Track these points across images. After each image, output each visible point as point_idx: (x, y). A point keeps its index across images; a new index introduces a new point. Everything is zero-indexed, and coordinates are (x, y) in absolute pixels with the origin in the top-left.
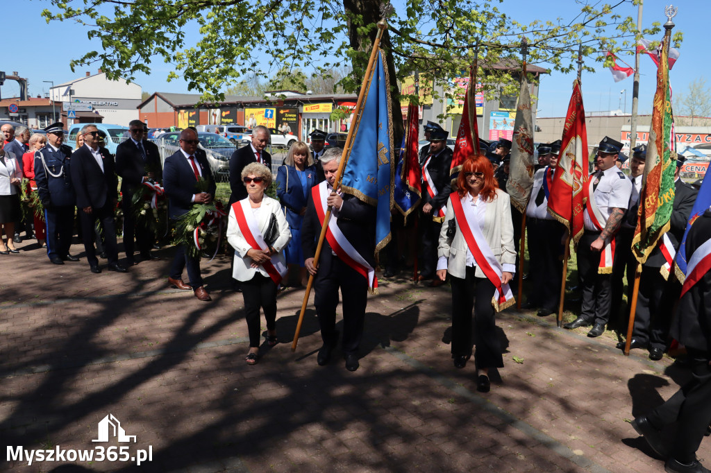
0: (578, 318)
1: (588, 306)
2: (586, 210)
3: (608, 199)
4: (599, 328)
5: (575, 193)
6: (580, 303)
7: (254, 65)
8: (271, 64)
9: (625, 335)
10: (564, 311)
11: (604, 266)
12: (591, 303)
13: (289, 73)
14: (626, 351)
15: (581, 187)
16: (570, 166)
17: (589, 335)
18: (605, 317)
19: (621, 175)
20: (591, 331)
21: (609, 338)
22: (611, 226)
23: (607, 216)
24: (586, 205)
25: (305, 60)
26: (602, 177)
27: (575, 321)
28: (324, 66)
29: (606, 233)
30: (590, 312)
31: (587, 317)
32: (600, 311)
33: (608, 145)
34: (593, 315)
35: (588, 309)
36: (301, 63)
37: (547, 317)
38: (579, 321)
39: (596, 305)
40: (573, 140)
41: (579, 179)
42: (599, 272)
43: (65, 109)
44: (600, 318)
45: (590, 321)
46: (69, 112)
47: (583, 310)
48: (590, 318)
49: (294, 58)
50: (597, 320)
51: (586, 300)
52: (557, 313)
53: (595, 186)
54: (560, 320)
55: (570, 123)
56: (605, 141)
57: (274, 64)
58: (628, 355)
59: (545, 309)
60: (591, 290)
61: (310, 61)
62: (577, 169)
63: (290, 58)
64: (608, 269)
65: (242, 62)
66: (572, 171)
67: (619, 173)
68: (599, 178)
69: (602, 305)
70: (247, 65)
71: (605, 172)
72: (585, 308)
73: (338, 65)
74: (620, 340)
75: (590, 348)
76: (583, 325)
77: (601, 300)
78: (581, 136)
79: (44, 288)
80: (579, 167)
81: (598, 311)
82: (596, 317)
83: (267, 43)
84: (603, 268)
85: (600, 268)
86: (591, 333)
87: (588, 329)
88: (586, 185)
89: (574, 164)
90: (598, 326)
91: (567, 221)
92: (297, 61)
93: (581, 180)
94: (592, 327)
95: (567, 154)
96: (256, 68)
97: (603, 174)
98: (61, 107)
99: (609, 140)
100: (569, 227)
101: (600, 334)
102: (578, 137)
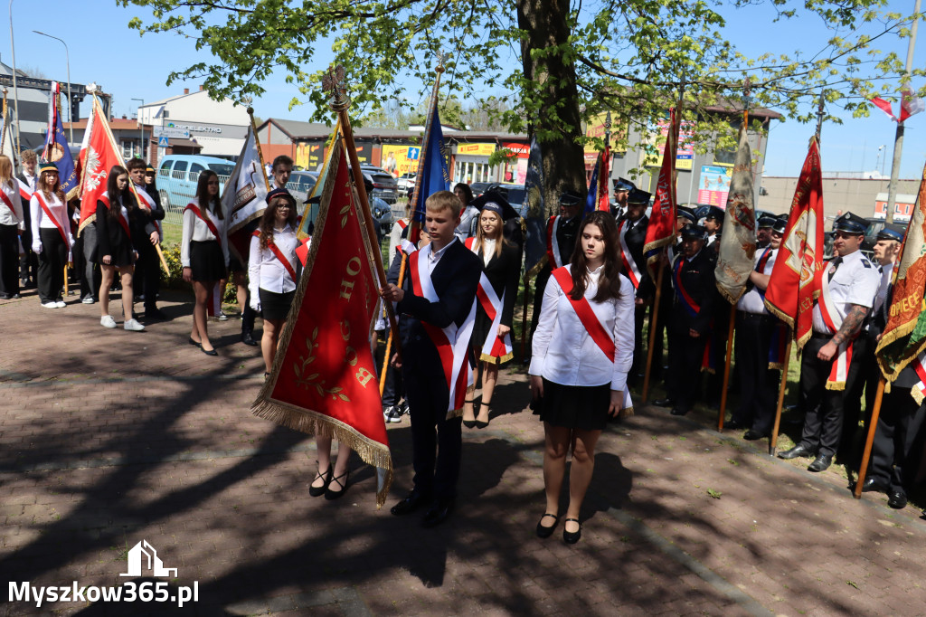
0: (797, 446)
1: (811, 430)
2: (817, 306)
3: (846, 293)
4: (823, 461)
5: (803, 284)
6: (801, 426)
7: (397, 92)
8: (421, 94)
9: (858, 471)
10: (779, 435)
11: (834, 379)
12: (815, 427)
13: (444, 108)
14: (857, 493)
15: (812, 276)
16: (799, 248)
17: (810, 469)
18: (833, 446)
19: (866, 263)
20: (812, 464)
21: (836, 474)
22: (849, 328)
23: (845, 315)
24: (818, 301)
25: (465, 90)
26: (841, 265)
27: (792, 450)
28: (489, 99)
29: (842, 336)
30: (813, 438)
31: (809, 445)
32: (827, 439)
33: (851, 223)
34: (816, 443)
35: (811, 434)
36: (460, 95)
37: (757, 441)
38: (798, 449)
39: (822, 430)
40: (804, 214)
41: (810, 265)
42: (828, 387)
43: (155, 135)
44: (826, 448)
45: (813, 451)
46: (161, 138)
47: (804, 435)
48: (813, 446)
49: (451, 87)
50: (822, 450)
51: (809, 422)
52: (770, 436)
53: (830, 276)
54: (773, 446)
55: (802, 191)
56: (848, 217)
57: (425, 93)
58: (859, 498)
59: (754, 431)
60: (816, 410)
61: (471, 91)
62: (808, 252)
63: (447, 87)
64: (840, 384)
65: (382, 87)
66: (801, 255)
67: (863, 261)
68: (836, 265)
69: (830, 431)
70: (389, 91)
71: (844, 258)
72: (806, 433)
73: (505, 99)
74: (851, 478)
75: (809, 485)
76: (803, 455)
77: (829, 424)
78: (816, 211)
79: (116, 360)
80: (811, 250)
81: (823, 439)
82: (820, 446)
83: (418, 66)
84: (832, 382)
85: (828, 382)
86: (813, 467)
87: (809, 461)
88: (818, 275)
89: (804, 245)
90: (823, 458)
91: (792, 319)
92: (454, 91)
93: (813, 266)
94: (815, 458)
95: (796, 233)
96: (401, 97)
97: (841, 261)
98: (151, 132)
99: (853, 217)
100: (793, 327)
101: (825, 469)
102: (812, 211)
